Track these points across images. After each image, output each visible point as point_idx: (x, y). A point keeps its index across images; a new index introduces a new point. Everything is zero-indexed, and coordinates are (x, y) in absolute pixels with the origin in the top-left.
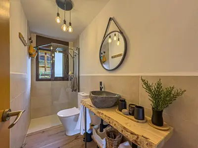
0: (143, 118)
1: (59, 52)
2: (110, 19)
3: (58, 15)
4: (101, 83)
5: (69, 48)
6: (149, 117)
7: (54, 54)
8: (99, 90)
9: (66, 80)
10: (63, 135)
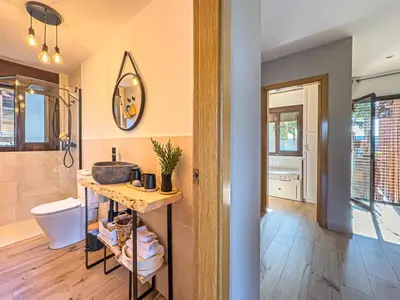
0: (154, 186)
1: (37, 92)
2: (126, 53)
3: (31, 31)
4: (114, 150)
5: (61, 86)
6: (159, 184)
7: (24, 96)
8: (111, 160)
9: (53, 150)
10: (45, 250)
